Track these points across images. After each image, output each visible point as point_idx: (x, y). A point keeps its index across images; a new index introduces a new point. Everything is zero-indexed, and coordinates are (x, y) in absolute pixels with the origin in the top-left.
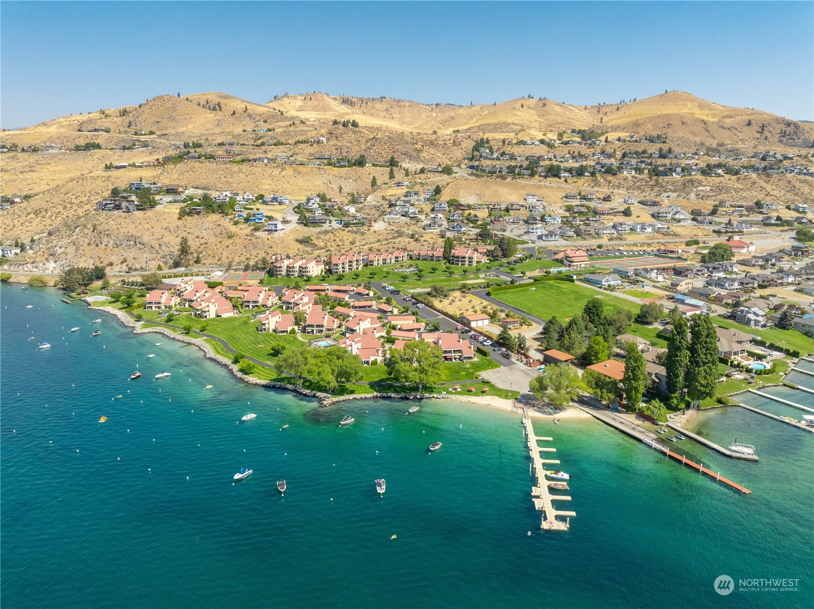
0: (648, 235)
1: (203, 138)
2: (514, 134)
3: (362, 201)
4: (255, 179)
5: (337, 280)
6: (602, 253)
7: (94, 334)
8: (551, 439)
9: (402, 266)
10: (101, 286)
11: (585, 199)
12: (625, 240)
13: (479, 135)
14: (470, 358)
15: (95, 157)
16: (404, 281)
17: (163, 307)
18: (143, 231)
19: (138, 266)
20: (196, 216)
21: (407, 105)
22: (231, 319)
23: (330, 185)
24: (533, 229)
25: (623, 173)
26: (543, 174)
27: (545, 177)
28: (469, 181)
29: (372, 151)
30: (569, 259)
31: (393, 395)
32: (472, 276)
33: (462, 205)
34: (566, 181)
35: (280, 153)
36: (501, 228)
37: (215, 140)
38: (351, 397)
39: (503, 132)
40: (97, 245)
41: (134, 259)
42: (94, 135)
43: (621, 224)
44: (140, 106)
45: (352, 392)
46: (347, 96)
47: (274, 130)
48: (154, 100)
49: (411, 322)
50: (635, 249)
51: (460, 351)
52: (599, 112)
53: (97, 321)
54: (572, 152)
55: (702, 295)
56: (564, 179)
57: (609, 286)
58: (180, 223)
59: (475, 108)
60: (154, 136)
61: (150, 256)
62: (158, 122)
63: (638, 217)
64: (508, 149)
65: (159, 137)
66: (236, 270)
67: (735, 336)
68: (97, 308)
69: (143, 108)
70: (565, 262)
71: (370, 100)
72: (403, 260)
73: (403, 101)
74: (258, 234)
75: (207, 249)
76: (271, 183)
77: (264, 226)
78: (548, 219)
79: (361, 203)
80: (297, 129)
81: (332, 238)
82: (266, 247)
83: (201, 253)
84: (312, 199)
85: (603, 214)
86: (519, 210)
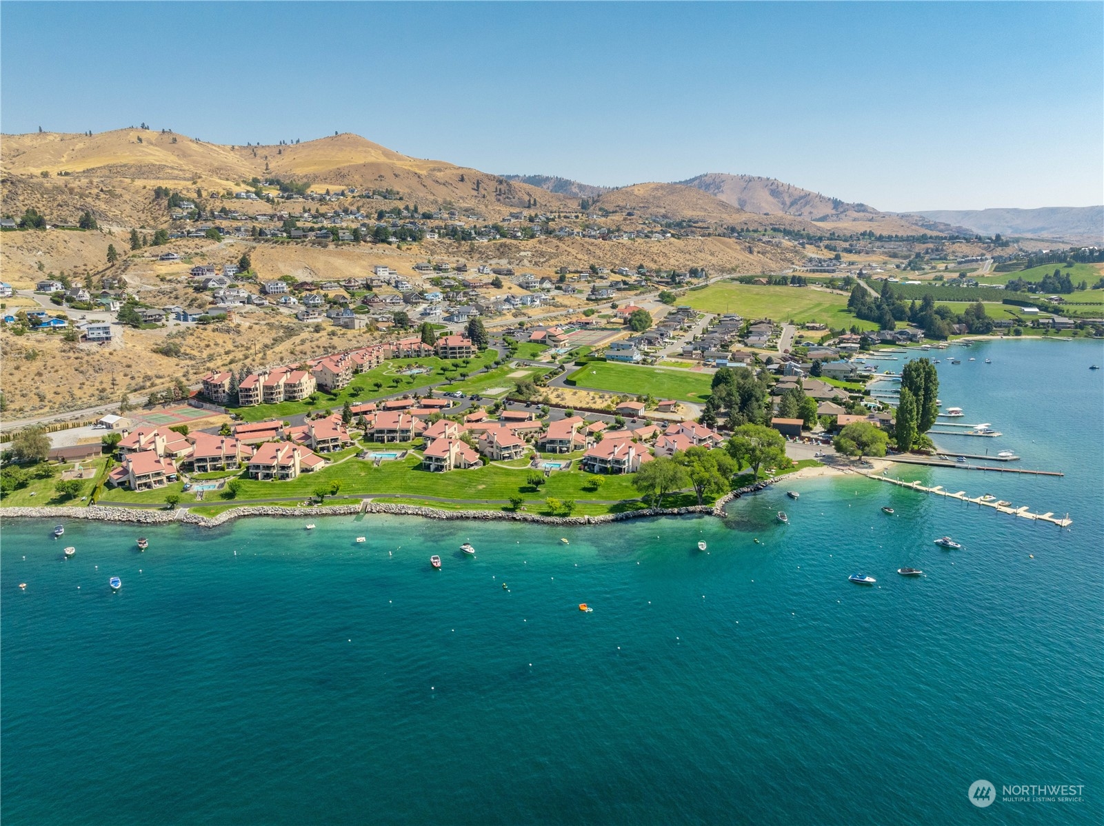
0: (540, 307)
11: (440, 270)
24: (429, 309)
26: (369, 240)
33: (308, 284)
52: (255, 155)
56: (395, 245)
78: (428, 296)
85: (475, 287)
86: (380, 286)
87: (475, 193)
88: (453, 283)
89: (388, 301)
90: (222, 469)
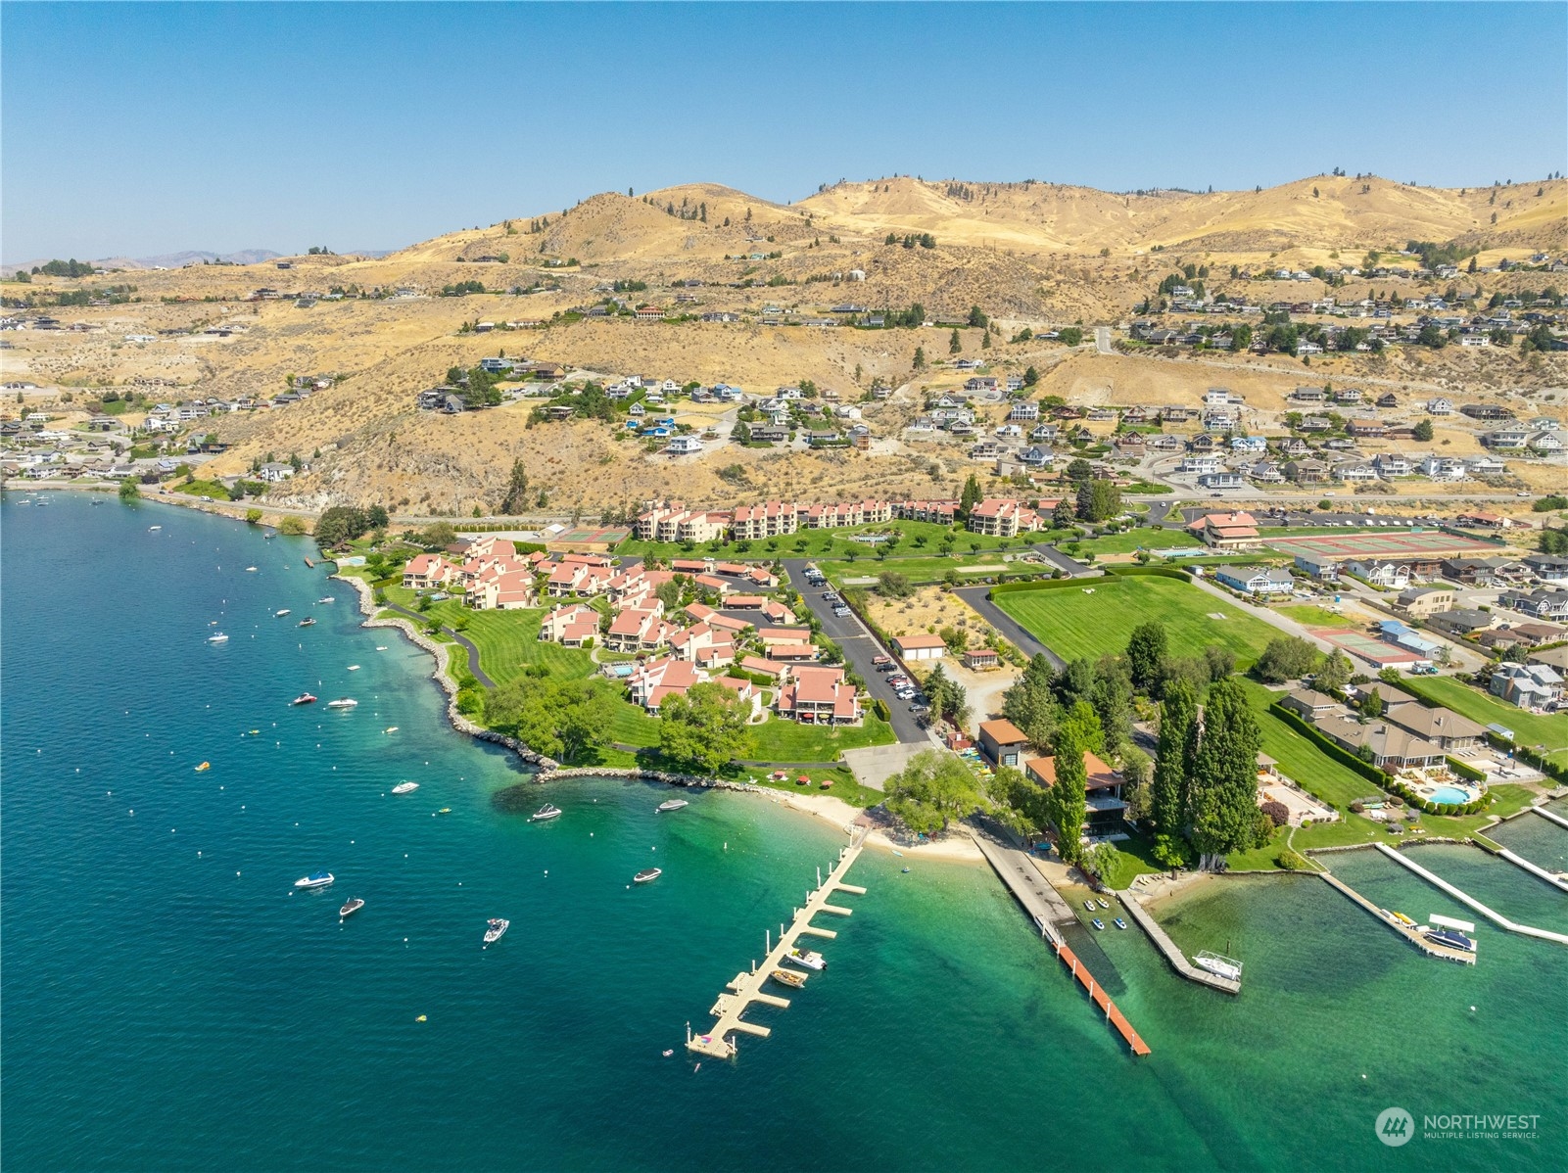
0: (1453, 482)
1: (655, 271)
2: (1267, 255)
3: (886, 396)
4: (697, 352)
5: (740, 551)
6: (1321, 520)
7: (302, 623)
8: (863, 890)
9: (869, 531)
10: (371, 541)
11: (1335, 400)
12: (1394, 491)
13: (1197, 256)
14: (848, 721)
15: (469, 308)
16: (851, 561)
17: (430, 585)
18: (464, 448)
19: (445, 508)
20: (557, 423)
21: (1078, 195)
22: (517, 613)
23: (841, 363)
24: (1193, 462)
25: (1459, 343)
26: (1257, 347)
27: (1262, 353)
28: (1099, 360)
29: (945, 296)
30: (1215, 532)
31: (663, 776)
32: (988, 557)
33: (1068, 410)
34: (1306, 362)
35: (775, 300)
36: (1131, 459)
37: (674, 275)
38: (591, 771)
39: (1250, 250)
40: (391, 469)
41: (442, 494)
42: (481, 268)
43: (1391, 458)
44: (565, 214)
45: (601, 762)
46: (959, 181)
47: (779, 255)
48: (588, 202)
49: (799, 642)
50: (1405, 513)
51: (830, 706)
52: (1492, 200)
53: (326, 600)
54: (1377, 295)
55: (1455, 626)
56: (1302, 358)
57: (1256, 594)
58: (527, 434)
59: (1215, 199)
60: (577, 268)
61: (469, 491)
62: (589, 243)
63: (1446, 442)
64: (1237, 289)
65: (585, 269)
66: (589, 523)
67: (1438, 724)
68: (342, 578)
69: (568, 218)
70: (1207, 537)
71: (1004, 188)
72: (880, 519)
73: (1070, 188)
74: (653, 458)
75: (562, 483)
76: (724, 360)
77: (666, 445)
78: (1236, 441)
79: (883, 399)
80: (822, 253)
81: (784, 470)
82: (658, 483)
83: (551, 488)
84: (786, 392)
85: (1366, 434)
86: (1184, 420)
88: (1321, 424)
89: (1156, 443)
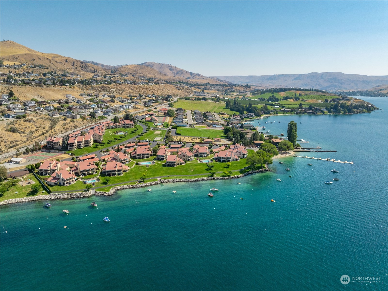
26: (58, 84)
27: (61, 85)
33: (43, 102)
56: (69, 87)
57: (190, 126)
78: (92, 106)
86: (71, 102)
87: (73, 67)
88: (97, 101)
89: (78, 108)
90: (92, 174)
